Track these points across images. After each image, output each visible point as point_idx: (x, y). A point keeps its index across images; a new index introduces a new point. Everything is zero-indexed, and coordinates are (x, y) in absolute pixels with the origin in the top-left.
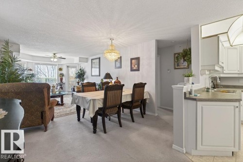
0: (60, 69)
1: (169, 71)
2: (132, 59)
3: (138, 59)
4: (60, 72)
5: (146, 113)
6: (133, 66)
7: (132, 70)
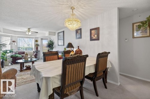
0: (36, 41)
1: (126, 41)
2: (91, 30)
3: (97, 29)
4: (36, 43)
5: (108, 81)
6: (92, 36)
7: (92, 39)
